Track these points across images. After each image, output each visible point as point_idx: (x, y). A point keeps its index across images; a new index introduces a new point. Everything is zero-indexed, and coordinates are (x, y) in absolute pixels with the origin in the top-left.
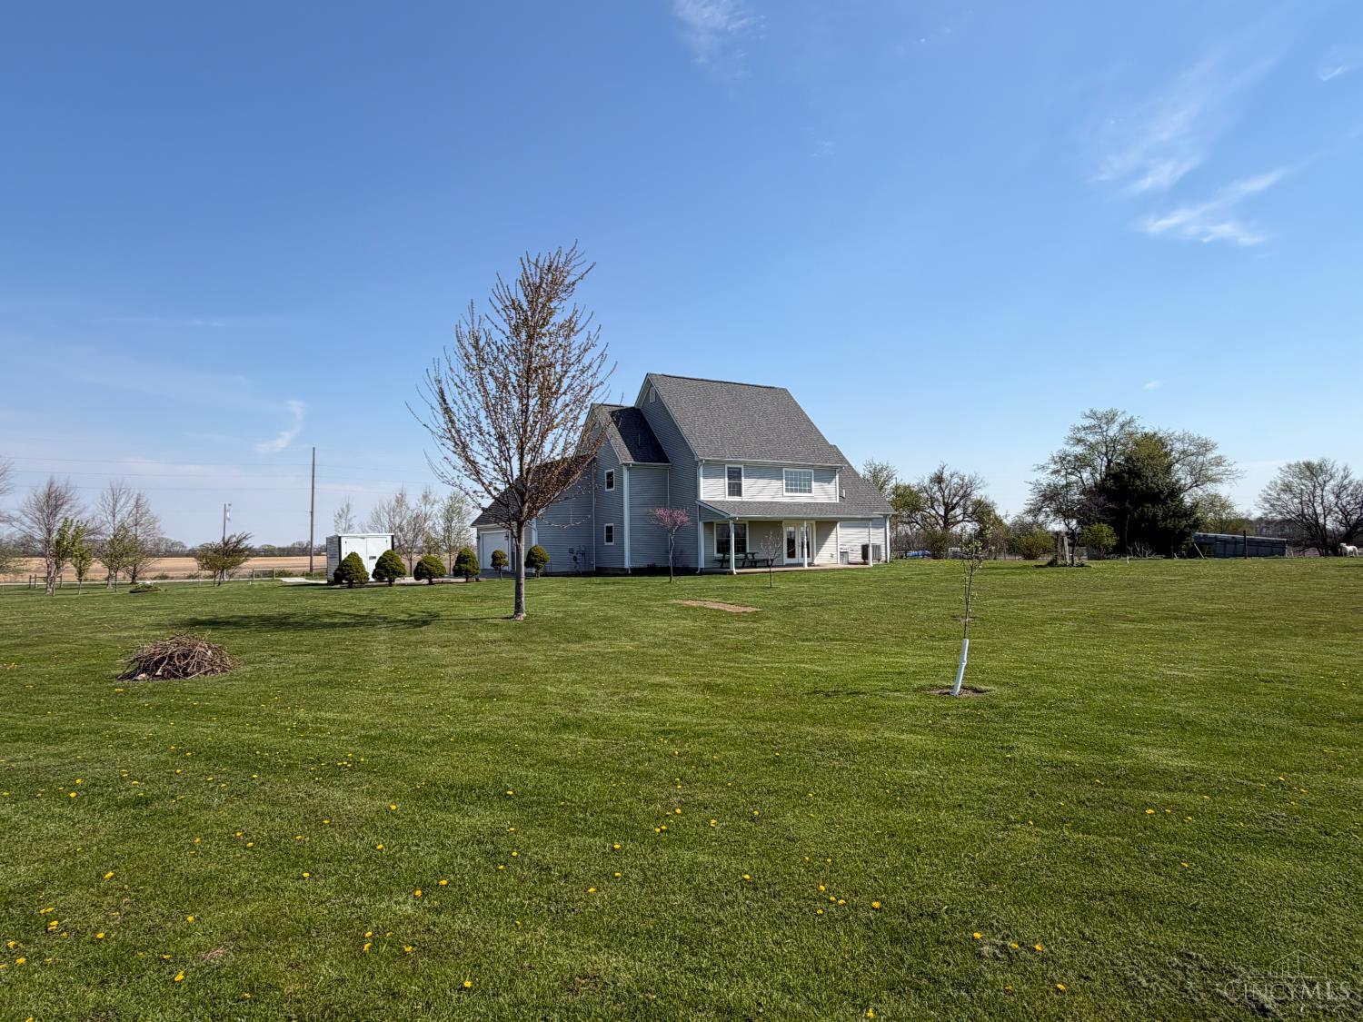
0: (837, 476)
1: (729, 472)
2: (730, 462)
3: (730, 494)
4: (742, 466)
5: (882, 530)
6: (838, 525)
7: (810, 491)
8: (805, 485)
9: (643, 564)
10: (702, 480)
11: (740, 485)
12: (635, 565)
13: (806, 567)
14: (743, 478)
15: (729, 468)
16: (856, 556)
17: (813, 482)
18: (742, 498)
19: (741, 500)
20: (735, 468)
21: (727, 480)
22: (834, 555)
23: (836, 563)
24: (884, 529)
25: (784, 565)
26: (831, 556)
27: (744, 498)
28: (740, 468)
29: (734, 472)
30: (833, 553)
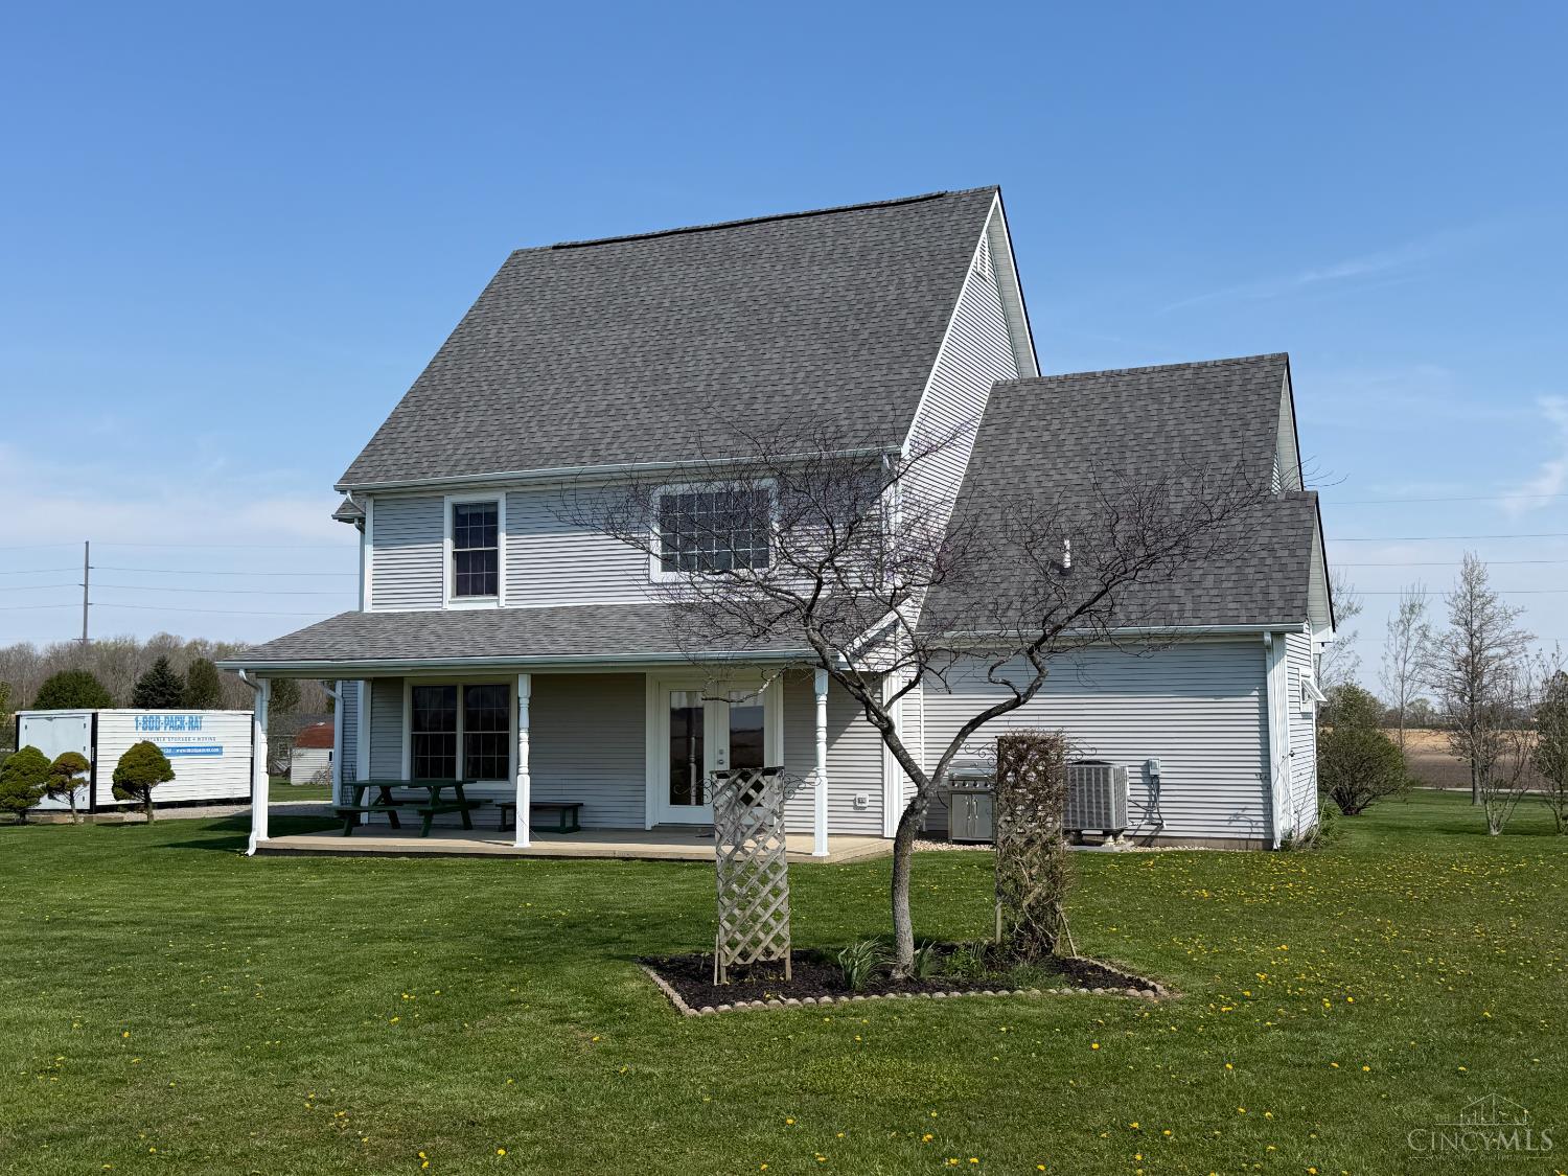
1: (456, 519)
3: (459, 589)
4: (500, 497)
5: (1248, 703)
11: (493, 557)
14: (502, 537)
15: (455, 507)
18: (498, 601)
19: (493, 606)
20: (479, 505)
21: (448, 545)
22: (868, 804)
23: (880, 833)
24: (1257, 699)
25: (648, 827)
26: (855, 807)
27: (503, 601)
28: (495, 504)
29: (476, 517)
30: (860, 795)
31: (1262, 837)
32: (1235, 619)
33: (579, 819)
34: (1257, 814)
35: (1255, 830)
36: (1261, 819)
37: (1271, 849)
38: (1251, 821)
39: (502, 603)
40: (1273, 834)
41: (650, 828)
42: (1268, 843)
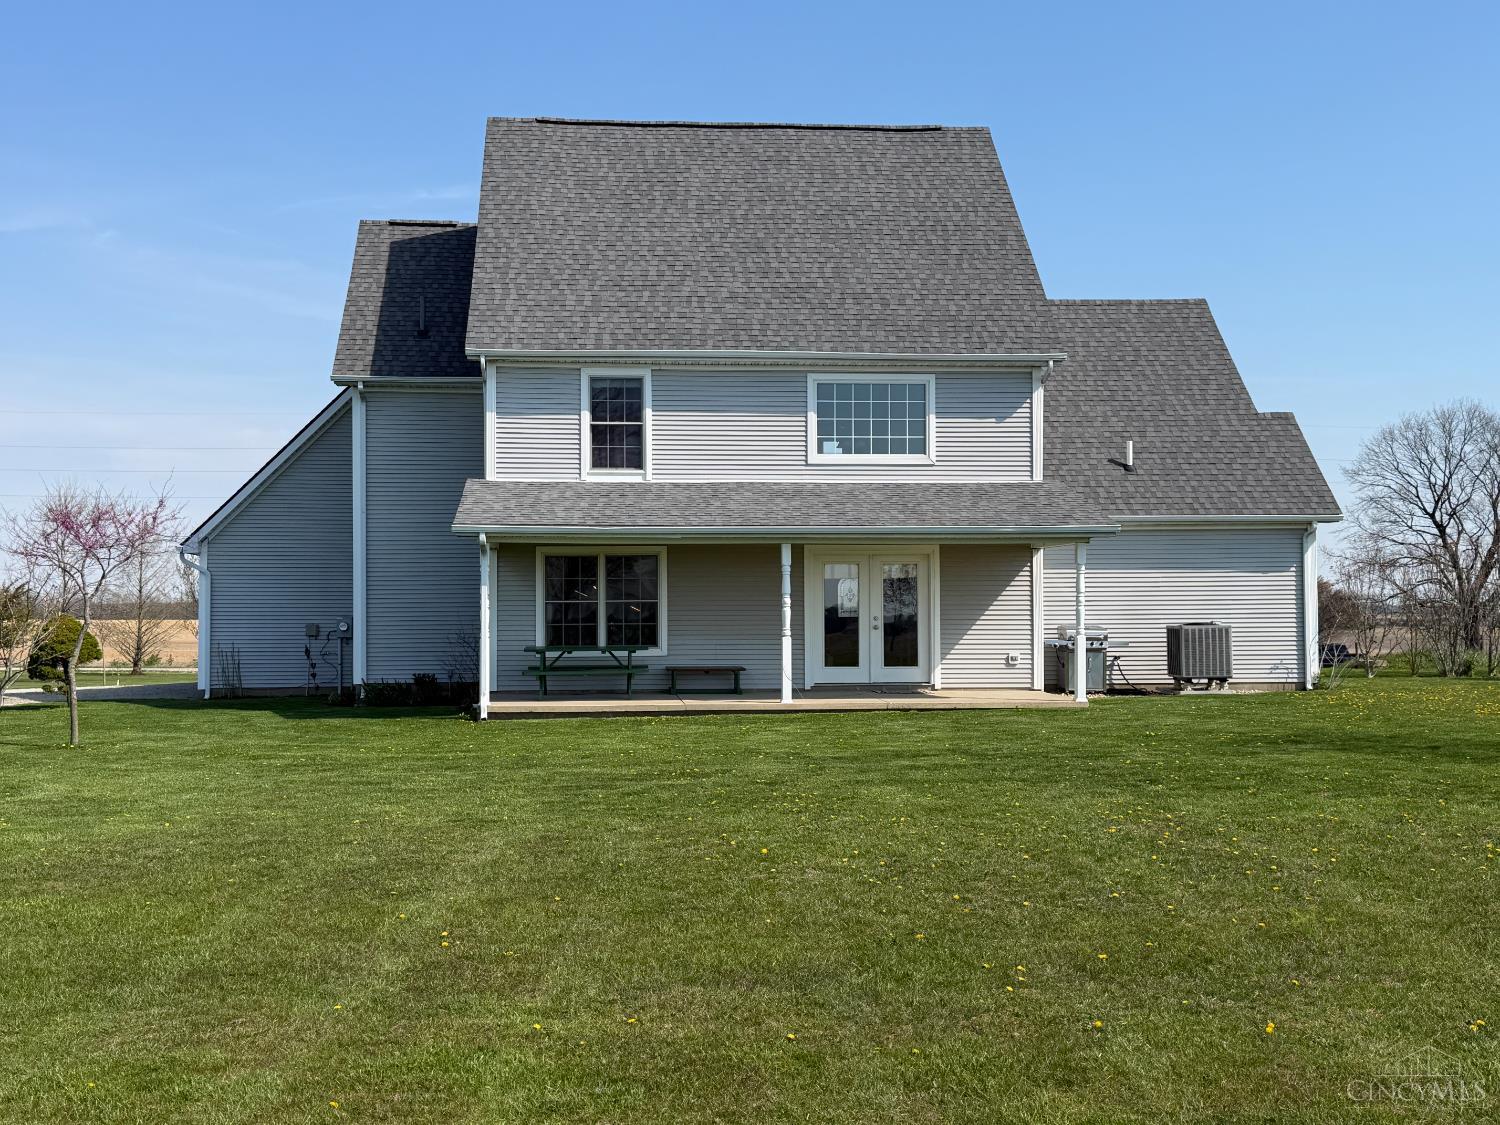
0: (1039, 395)
1: (595, 393)
2: (596, 361)
3: (598, 462)
4: (646, 375)
5: (1289, 577)
6: (1039, 558)
7: (920, 447)
8: (898, 428)
9: (400, 673)
10: (491, 419)
11: (638, 433)
12: (377, 678)
13: (787, 700)
14: (648, 414)
15: (593, 380)
16: (1147, 665)
17: (932, 421)
18: (644, 476)
19: (638, 479)
20: (621, 380)
21: (586, 417)
22: (1019, 661)
23: (1029, 686)
24: (1294, 574)
25: (807, 687)
26: (1008, 664)
27: (651, 473)
28: (640, 380)
29: (617, 393)
30: (1013, 654)
31: (1295, 680)
32: (1289, 511)
33: (741, 682)
34: (1293, 664)
35: (1291, 676)
36: (1296, 666)
37: (1305, 689)
38: (1287, 669)
39: (650, 478)
40: (1305, 678)
41: (809, 688)
42: (1302, 686)
